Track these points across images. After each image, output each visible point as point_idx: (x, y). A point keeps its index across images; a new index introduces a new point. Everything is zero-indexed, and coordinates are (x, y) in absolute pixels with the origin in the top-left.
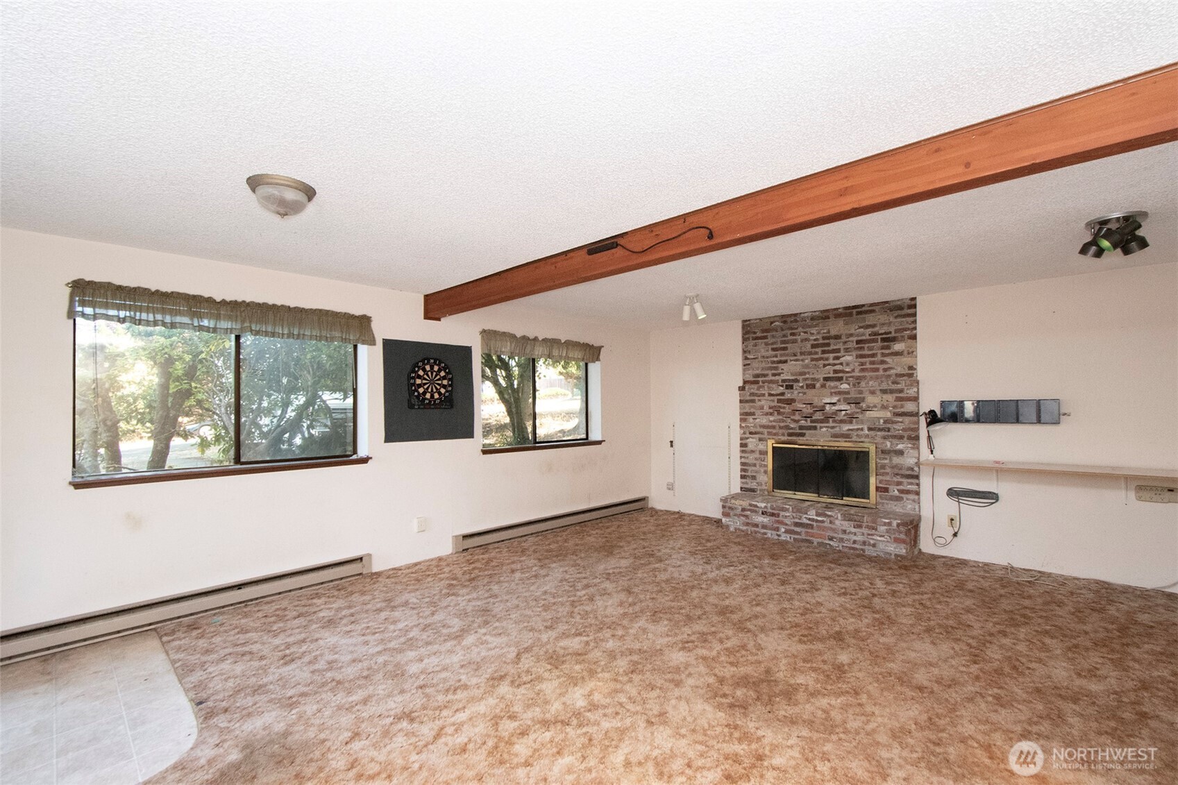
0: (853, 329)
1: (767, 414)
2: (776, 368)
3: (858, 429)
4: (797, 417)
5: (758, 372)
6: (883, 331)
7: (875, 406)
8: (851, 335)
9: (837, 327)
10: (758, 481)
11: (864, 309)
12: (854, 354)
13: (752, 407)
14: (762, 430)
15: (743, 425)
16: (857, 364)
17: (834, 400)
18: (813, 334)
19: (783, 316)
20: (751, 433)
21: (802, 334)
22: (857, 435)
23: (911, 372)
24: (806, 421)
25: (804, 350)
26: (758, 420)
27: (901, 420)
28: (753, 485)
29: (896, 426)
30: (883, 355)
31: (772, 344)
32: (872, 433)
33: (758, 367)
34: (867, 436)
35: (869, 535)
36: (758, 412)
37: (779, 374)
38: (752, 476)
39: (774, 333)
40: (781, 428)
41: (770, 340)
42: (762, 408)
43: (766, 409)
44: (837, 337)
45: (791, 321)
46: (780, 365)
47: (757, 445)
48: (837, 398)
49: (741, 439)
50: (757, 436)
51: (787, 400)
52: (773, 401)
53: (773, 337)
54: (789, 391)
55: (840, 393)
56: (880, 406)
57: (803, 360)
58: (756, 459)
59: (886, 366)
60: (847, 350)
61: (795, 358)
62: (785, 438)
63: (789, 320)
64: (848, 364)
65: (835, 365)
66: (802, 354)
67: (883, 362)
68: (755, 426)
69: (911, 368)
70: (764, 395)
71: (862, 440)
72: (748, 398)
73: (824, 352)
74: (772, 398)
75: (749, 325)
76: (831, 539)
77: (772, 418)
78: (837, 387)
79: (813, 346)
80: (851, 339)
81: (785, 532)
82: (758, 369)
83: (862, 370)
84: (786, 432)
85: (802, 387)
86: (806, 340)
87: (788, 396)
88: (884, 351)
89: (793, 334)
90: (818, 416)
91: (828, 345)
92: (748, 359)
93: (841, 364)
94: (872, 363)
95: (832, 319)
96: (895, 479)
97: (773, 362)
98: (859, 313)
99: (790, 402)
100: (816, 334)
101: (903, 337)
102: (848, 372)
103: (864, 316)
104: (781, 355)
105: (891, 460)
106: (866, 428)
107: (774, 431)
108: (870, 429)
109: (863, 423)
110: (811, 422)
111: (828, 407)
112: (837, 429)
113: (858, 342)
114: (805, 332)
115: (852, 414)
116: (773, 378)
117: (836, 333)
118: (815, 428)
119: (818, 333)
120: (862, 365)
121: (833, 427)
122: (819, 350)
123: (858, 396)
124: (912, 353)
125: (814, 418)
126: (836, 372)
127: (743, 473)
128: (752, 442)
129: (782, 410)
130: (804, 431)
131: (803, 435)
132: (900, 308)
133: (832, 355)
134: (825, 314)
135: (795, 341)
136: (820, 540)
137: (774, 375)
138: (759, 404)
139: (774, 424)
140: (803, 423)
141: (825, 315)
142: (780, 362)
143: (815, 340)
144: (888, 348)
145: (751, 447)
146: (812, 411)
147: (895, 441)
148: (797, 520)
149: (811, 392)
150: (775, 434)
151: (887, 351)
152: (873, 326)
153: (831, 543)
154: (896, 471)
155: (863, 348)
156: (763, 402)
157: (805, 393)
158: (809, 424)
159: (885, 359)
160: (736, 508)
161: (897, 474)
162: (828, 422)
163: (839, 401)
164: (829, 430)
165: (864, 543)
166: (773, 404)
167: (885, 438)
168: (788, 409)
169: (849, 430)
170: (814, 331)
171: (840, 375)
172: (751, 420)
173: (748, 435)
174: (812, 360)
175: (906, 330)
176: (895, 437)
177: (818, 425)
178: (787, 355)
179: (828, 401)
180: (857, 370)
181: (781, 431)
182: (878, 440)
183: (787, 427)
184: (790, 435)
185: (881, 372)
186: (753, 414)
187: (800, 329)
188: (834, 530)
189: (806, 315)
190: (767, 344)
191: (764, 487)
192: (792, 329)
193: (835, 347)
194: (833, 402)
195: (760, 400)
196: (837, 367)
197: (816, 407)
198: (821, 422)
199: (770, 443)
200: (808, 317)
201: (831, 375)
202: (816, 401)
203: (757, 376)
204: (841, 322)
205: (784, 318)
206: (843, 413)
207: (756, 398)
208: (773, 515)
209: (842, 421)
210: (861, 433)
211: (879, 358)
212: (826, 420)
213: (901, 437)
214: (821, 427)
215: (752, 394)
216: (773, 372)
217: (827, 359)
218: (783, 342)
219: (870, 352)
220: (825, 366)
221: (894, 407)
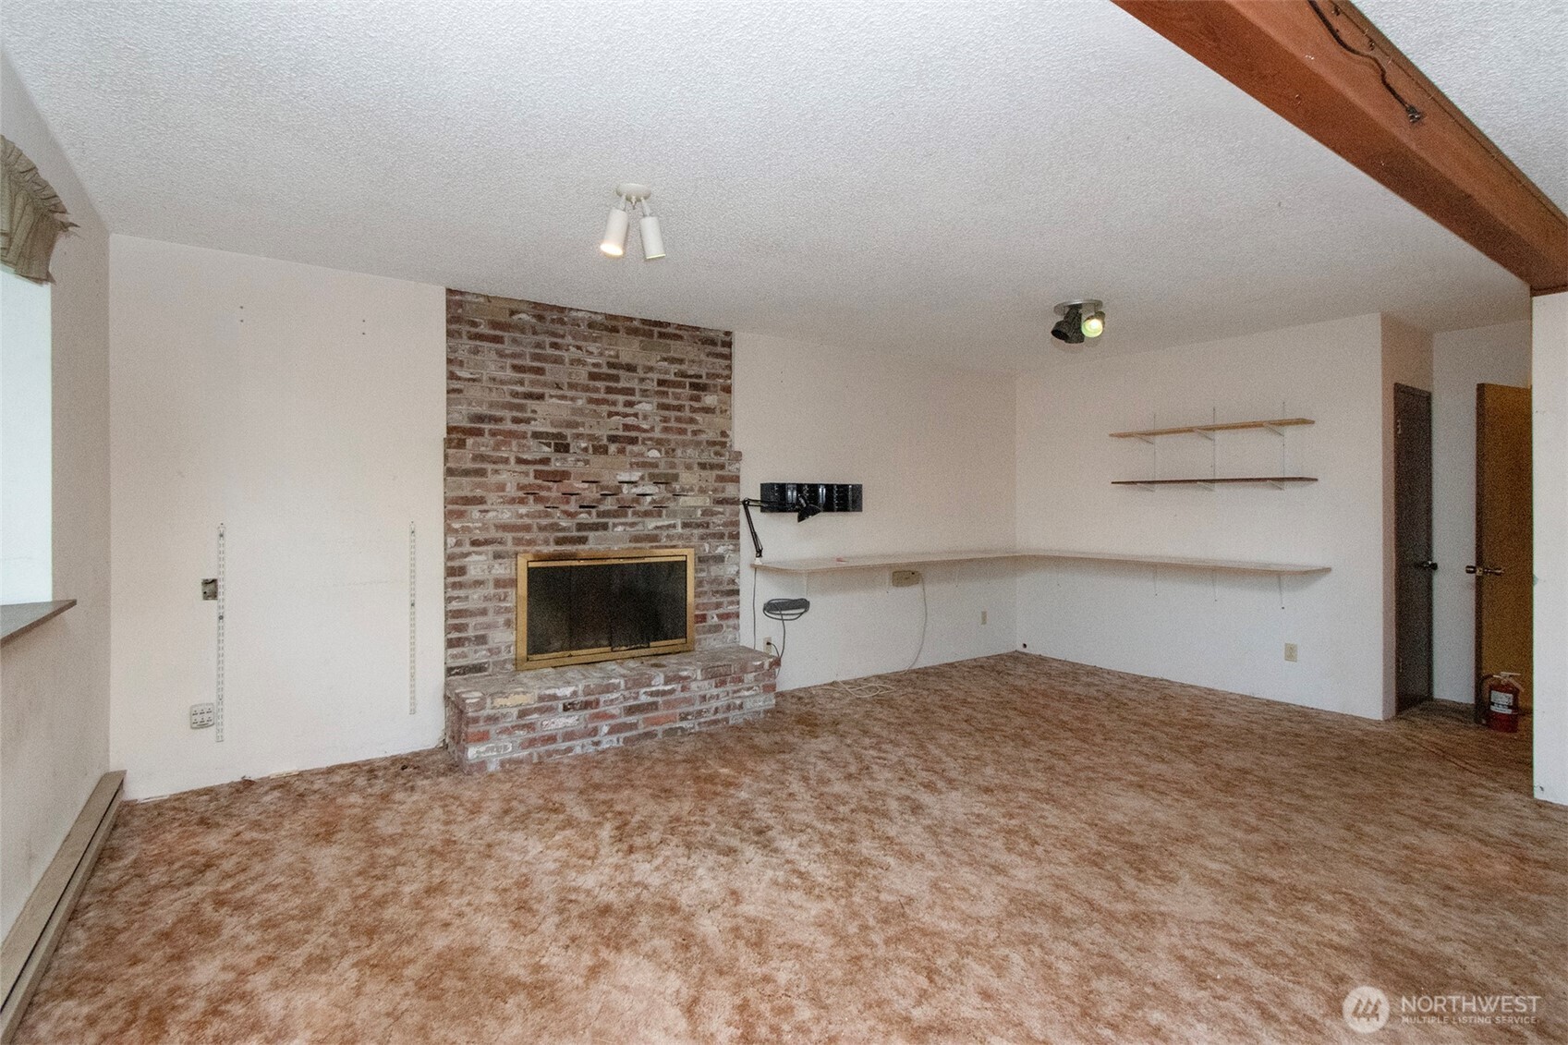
0: (654, 359)
1: (513, 501)
2: (521, 408)
3: (669, 526)
4: (573, 507)
5: (484, 410)
6: (693, 373)
7: (692, 490)
8: (651, 369)
9: (629, 350)
10: (491, 644)
11: (669, 330)
12: (656, 400)
13: (479, 485)
14: (499, 535)
15: (456, 525)
16: (658, 419)
17: (635, 476)
18: (592, 353)
19: (536, 305)
20: (475, 543)
21: (572, 348)
22: (668, 536)
23: (724, 439)
24: (589, 513)
25: (575, 379)
26: (491, 514)
27: (721, 510)
28: (476, 655)
29: (715, 519)
30: (694, 410)
31: (514, 356)
32: (687, 531)
33: (479, 400)
34: (680, 537)
35: (735, 692)
36: (492, 497)
37: (528, 421)
38: (476, 637)
39: (517, 335)
40: (541, 529)
41: (508, 348)
42: (501, 487)
43: (511, 491)
44: (631, 368)
45: (549, 316)
46: (528, 402)
47: (490, 568)
48: (640, 474)
49: (449, 557)
50: (489, 548)
51: (555, 473)
52: (527, 474)
53: (514, 341)
54: (559, 455)
55: (644, 465)
56: (696, 489)
57: (573, 399)
58: (486, 598)
59: (695, 427)
60: (644, 392)
61: (560, 392)
62: (552, 548)
63: (549, 315)
64: (645, 417)
65: (626, 415)
66: (572, 386)
67: (692, 421)
68: (485, 528)
69: (724, 434)
70: (506, 461)
71: (673, 543)
72: (470, 465)
73: (609, 390)
74: (524, 468)
75: (460, 304)
76: (684, 718)
77: (523, 510)
78: (642, 455)
79: (593, 376)
80: (650, 375)
81: (610, 733)
82: (480, 403)
83: (666, 430)
84: (553, 536)
85: (586, 450)
86: (579, 362)
87: (556, 465)
88: (693, 403)
89: (555, 346)
90: (610, 504)
91: (616, 378)
92: (459, 378)
93: (636, 415)
94: (678, 420)
95: (622, 334)
96: (714, 600)
97: (515, 394)
98: (661, 335)
99: (560, 476)
100: (597, 353)
101: (715, 386)
102: (645, 431)
103: (668, 342)
104: (533, 383)
105: (709, 572)
106: (679, 523)
107: (528, 536)
108: (685, 525)
109: (675, 516)
110: (598, 515)
111: (625, 488)
112: (640, 527)
113: (661, 383)
114: (579, 348)
115: (661, 501)
116: (514, 427)
117: (630, 361)
118: (605, 527)
119: (601, 354)
120: (665, 421)
121: (633, 525)
122: (601, 384)
123: (670, 471)
124: (725, 411)
125: (602, 508)
126: (627, 427)
127: (455, 635)
128: (478, 564)
129: (543, 493)
130: (584, 534)
131: (583, 540)
132: (713, 342)
133: (621, 398)
134: (614, 323)
135: (558, 360)
136: (666, 726)
137: (516, 421)
138: (492, 479)
139: (527, 521)
140: (583, 517)
141: (611, 326)
142: (529, 396)
143: (595, 365)
144: (697, 399)
145: (474, 573)
146: (598, 496)
147: (714, 542)
148: (632, 703)
149: (597, 461)
150: (531, 542)
151: (696, 405)
152: (681, 361)
153: (684, 724)
154: (715, 587)
155: (667, 393)
156: (504, 477)
157: (587, 462)
158: (594, 519)
159: (694, 415)
160: (504, 716)
161: (717, 592)
162: (626, 515)
163: (642, 478)
164: (628, 529)
165: (728, 708)
166: (525, 481)
167: (702, 538)
168: (554, 491)
169: (657, 528)
170: (593, 348)
171: (633, 434)
172: (476, 515)
173: (467, 548)
174: (591, 401)
175: (718, 376)
176: (714, 536)
177: (611, 521)
178: (545, 384)
179: (624, 477)
180: (657, 429)
181: (542, 535)
182: (695, 541)
183: (554, 527)
184: (559, 542)
185: (689, 436)
186: (481, 501)
187: (569, 339)
188: (689, 701)
189: (580, 314)
190: (501, 354)
191: (504, 656)
192: (554, 335)
193: (628, 385)
194: (634, 479)
195: (496, 472)
196: (630, 420)
197: (607, 488)
198: (614, 517)
199: (523, 564)
200: (583, 319)
201: (620, 433)
202: (608, 479)
203: (480, 418)
204: (636, 342)
205: (541, 311)
206: (649, 499)
207: (489, 467)
208: (587, 705)
209: (647, 514)
210: (672, 532)
211: (687, 413)
212: (623, 509)
213: (721, 536)
214: (615, 525)
215: (480, 458)
216: (515, 414)
217: (614, 403)
218: (536, 357)
219: (675, 403)
220: (610, 415)
221: (715, 491)
